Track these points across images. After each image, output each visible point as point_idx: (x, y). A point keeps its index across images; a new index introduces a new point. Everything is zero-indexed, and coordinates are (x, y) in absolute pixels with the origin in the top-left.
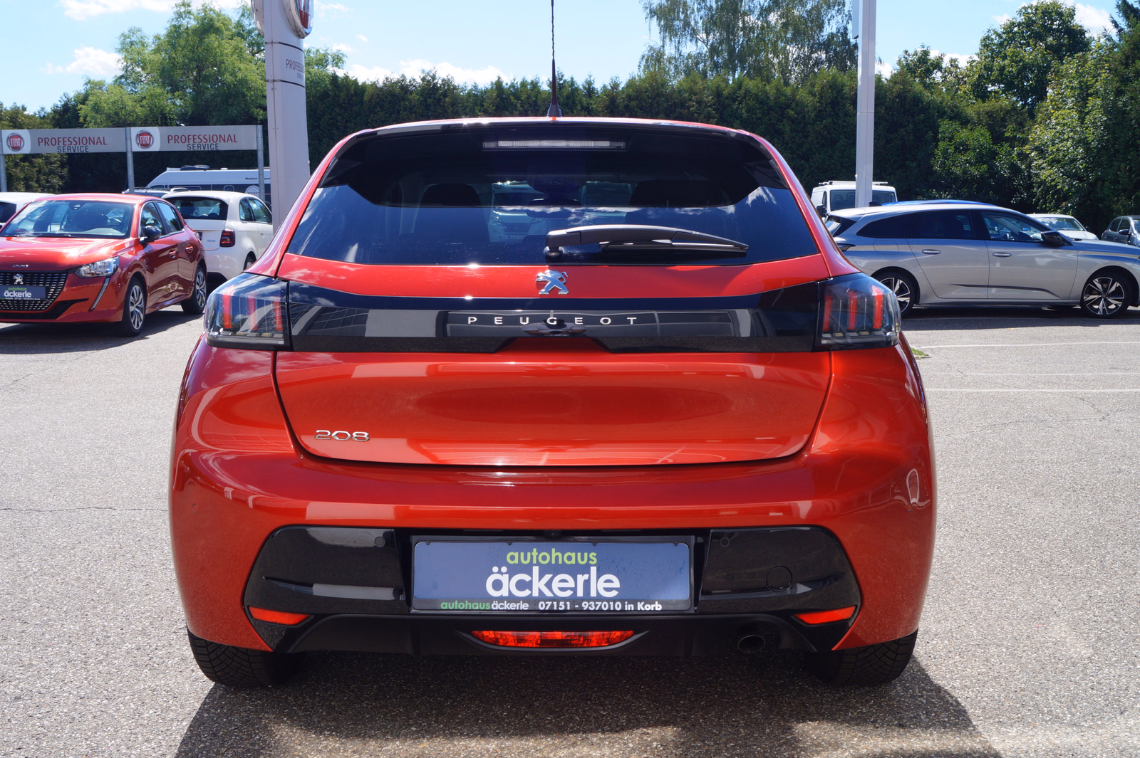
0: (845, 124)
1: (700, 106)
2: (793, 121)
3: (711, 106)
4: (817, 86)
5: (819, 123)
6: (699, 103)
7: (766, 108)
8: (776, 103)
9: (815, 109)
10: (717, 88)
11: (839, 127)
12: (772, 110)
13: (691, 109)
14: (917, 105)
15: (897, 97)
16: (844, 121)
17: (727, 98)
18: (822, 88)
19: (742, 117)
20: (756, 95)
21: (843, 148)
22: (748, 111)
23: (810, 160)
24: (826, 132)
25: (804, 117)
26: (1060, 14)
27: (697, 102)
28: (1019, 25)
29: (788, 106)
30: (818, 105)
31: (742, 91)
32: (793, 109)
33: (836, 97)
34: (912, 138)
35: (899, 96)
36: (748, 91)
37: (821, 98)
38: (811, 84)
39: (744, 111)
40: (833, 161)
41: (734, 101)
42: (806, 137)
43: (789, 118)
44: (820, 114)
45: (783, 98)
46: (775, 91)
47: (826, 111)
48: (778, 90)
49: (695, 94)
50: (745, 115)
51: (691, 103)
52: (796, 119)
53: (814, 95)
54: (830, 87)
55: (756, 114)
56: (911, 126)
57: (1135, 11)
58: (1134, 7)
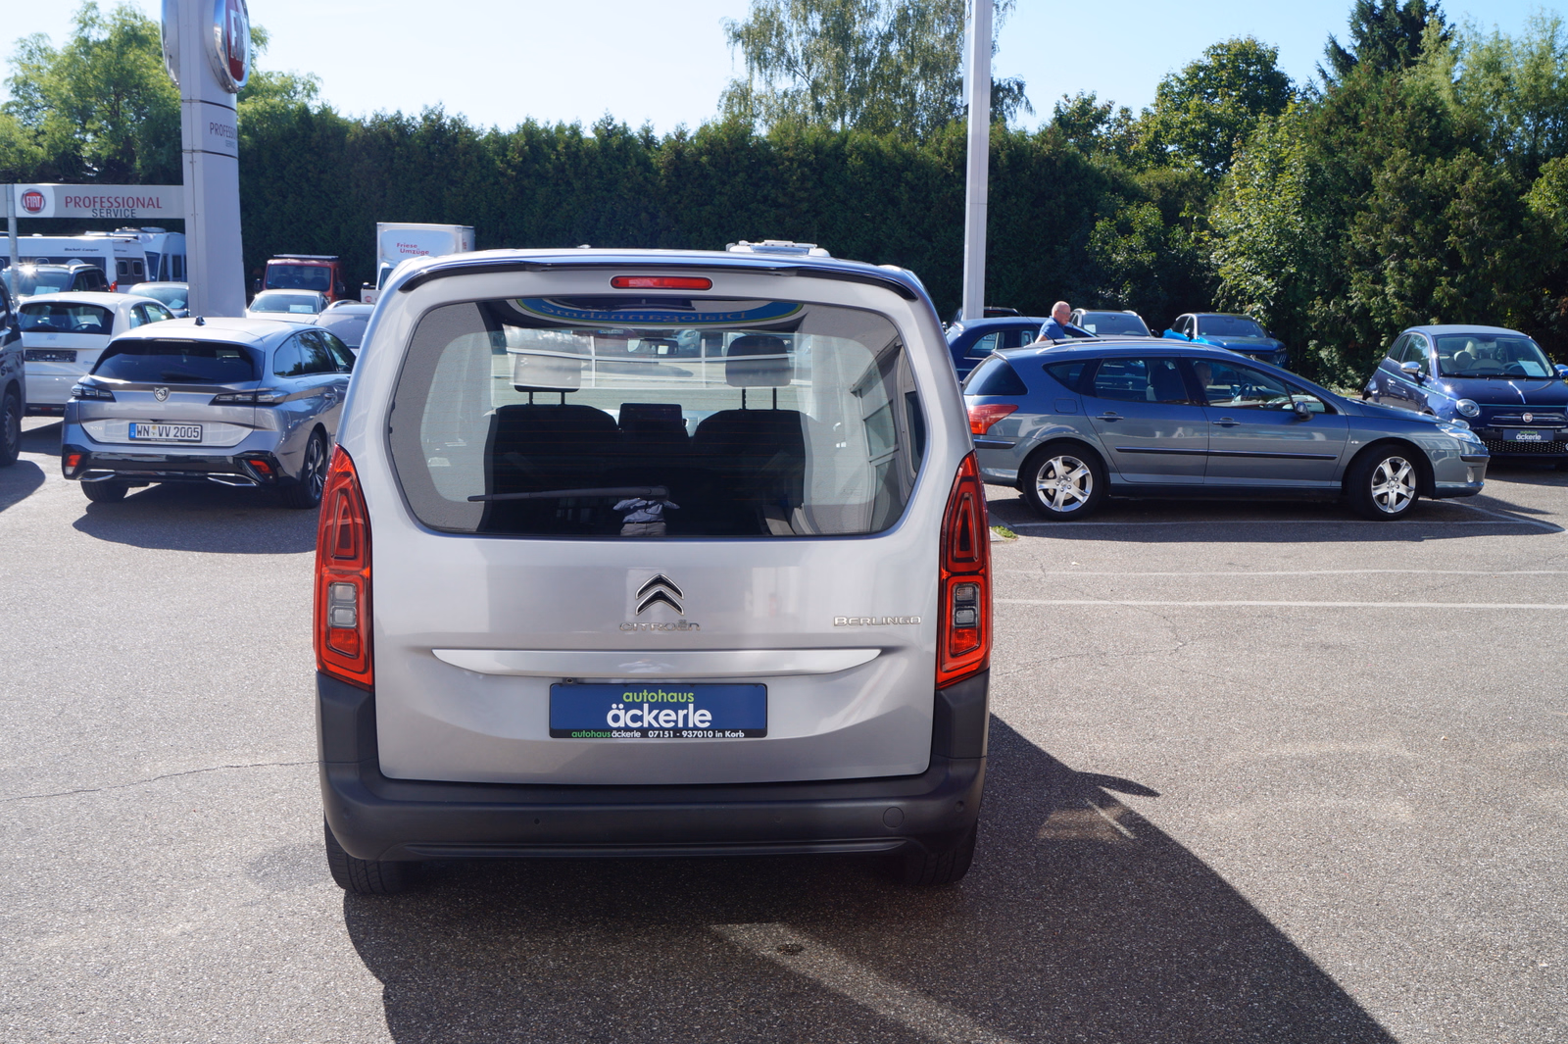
3: (806, 165)
7: (878, 169)
8: (892, 163)
13: (779, 168)
14: (1071, 172)
15: (1045, 160)
19: (846, 181)
26: (1259, 57)
28: (1206, 69)
36: (854, 149)
37: (949, 158)
45: (902, 157)
46: (890, 148)
48: (895, 148)
49: (786, 149)
50: (850, 178)
52: (916, 184)
57: (1349, 58)
58: (1348, 52)
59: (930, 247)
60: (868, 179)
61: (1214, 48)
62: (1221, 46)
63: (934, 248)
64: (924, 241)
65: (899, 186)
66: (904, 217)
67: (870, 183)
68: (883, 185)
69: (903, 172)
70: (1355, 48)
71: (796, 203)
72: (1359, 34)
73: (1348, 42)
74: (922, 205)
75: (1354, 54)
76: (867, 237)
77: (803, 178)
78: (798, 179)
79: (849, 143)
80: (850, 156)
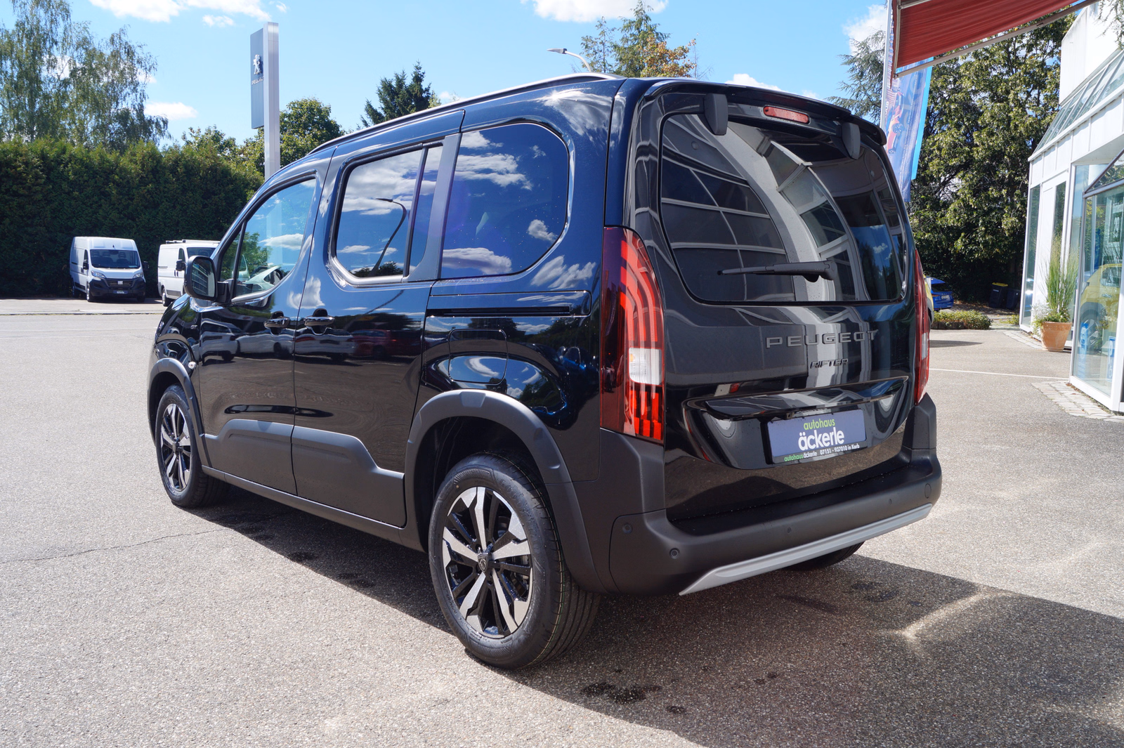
0: (166, 190)
1: (27, 166)
2: (118, 185)
3: (37, 167)
4: (138, 155)
5: (143, 188)
6: (26, 164)
7: (91, 172)
8: (100, 168)
9: (138, 175)
10: (42, 151)
11: (160, 192)
12: (97, 174)
13: (18, 169)
14: (226, 177)
15: (209, 169)
16: (165, 187)
17: (52, 161)
18: (144, 158)
19: (69, 179)
20: (81, 160)
21: (165, 210)
22: (75, 174)
23: (137, 219)
24: (149, 196)
25: (128, 182)
26: (320, 111)
27: (24, 163)
28: (289, 116)
29: (112, 172)
30: (141, 172)
31: (66, 156)
32: (117, 175)
33: (156, 166)
34: (224, 204)
35: (211, 168)
36: (72, 157)
37: (143, 166)
38: (131, 153)
39: (70, 173)
40: (157, 221)
41: (59, 164)
42: (132, 199)
43: (114, 182)
44: (143, 181)
45: (108, 164)
46: (99, 158)
47: (148, 178)
48: (101, 157)
49: (21, 156)
50: (72, 177)
51: (18, 163)
52: (121, 183)
53: (136, 163)
54: (150, 157)
55: (82, 177)
56: (223, 194)
57: (379, 114)
58: (378, 111)
59: (135, 225)
60: (86, 178)
61: (294, 104)
62: (297, 103)
63: (137, 226)
64: (130, 221)
65: (108, 185)
66: (114, 205)
67: (86, 181)
68: (96, 182)
69: (109, 174)
70: (383, 109)
71: (32, 194)
72: (383, 100)
73: (378, 105)
74: (126, 197)
75: (383, 113)
76: (87, 218)
77: (37, 177)
78: (33, 177)
79: (67, 152)
80: (70, 161)
